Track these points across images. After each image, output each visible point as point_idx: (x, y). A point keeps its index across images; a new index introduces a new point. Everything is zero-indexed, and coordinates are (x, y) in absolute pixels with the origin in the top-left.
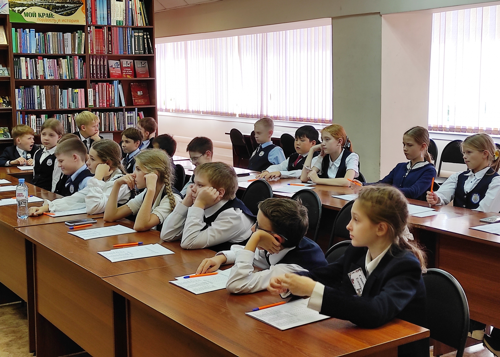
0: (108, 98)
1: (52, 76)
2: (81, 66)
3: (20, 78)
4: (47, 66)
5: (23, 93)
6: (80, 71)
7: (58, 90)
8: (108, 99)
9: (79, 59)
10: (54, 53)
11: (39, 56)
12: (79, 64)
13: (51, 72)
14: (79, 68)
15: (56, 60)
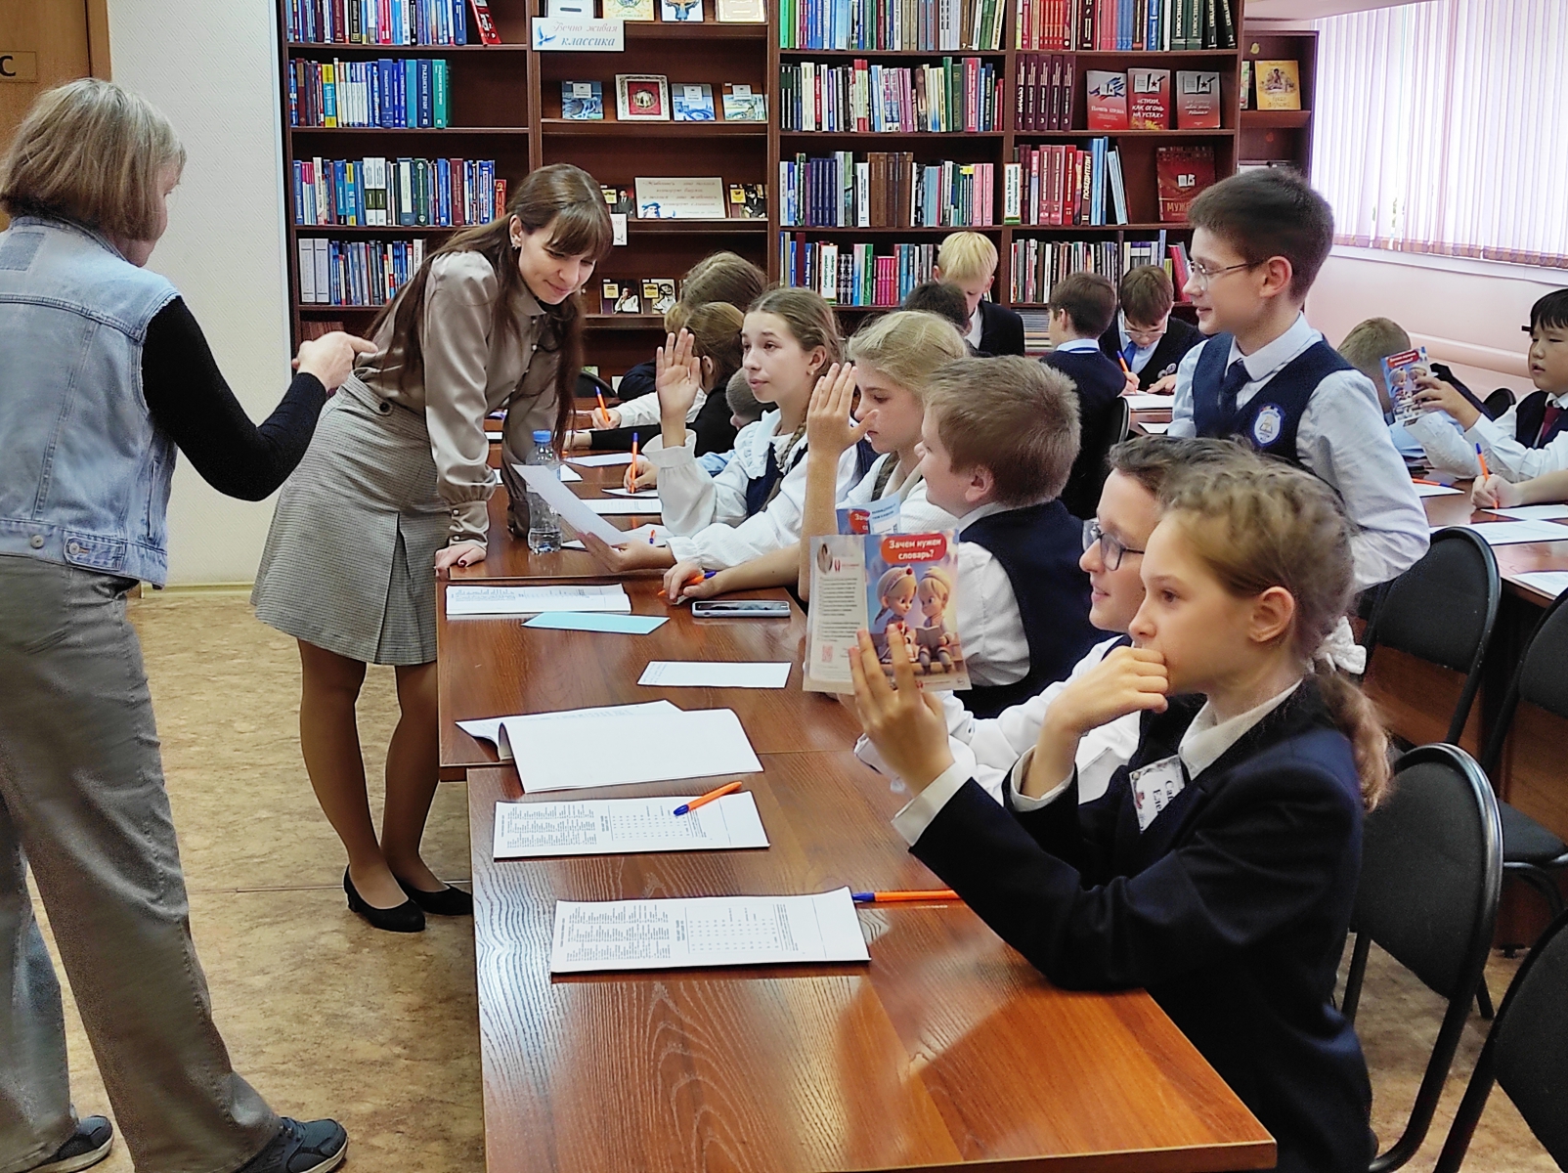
0: (1069, 196)
1: (893, 121)
2: (989, 88)
3: (795, 126)
4: (879, 89)
5: (802, 175)
6: (982, 106)
7: (909, 167)
8: (1069, 200)
9: (983, 66)
10: (906, 48)
11: (858, 57)
12: (983, 82)
13: (891, 111)
14: (982, 98)
15: (908, 71)
